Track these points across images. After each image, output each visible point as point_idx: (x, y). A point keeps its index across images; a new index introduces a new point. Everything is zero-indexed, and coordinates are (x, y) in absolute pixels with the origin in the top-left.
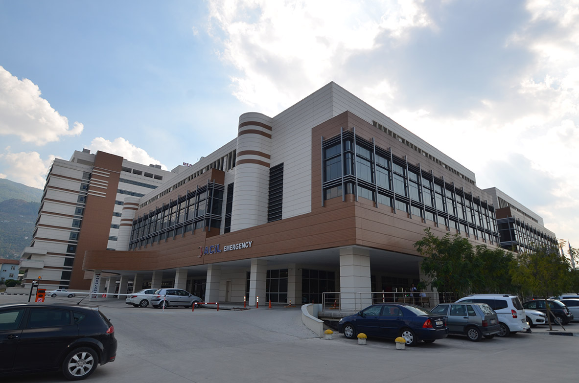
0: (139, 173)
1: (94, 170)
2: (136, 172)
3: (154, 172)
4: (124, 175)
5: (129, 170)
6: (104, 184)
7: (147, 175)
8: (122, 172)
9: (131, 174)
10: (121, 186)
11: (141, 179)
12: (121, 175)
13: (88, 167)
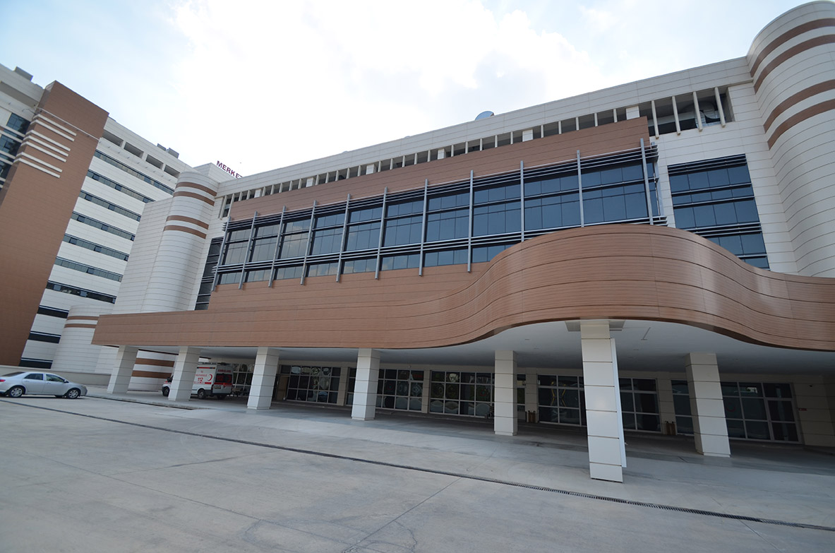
0: (138, 153)
1: (39, 115)
2: (129, 148)
3: (167, 160)
4: (104, 145)
5: (117, 141)
6: (62, 152)
7: (150, 160)
8: (102, 140)
9: (121, 149)
10: (97, 165)
11: (140, 164)
12: (98, 144)
13: (24, 106)
